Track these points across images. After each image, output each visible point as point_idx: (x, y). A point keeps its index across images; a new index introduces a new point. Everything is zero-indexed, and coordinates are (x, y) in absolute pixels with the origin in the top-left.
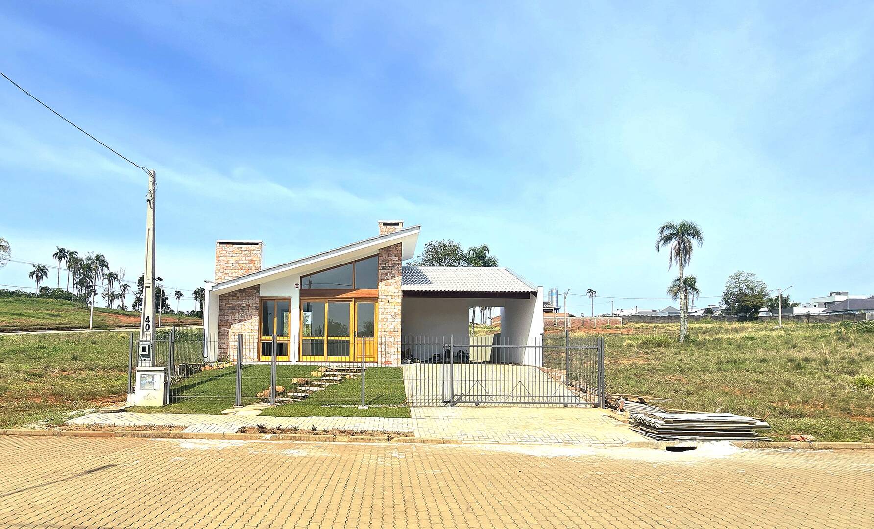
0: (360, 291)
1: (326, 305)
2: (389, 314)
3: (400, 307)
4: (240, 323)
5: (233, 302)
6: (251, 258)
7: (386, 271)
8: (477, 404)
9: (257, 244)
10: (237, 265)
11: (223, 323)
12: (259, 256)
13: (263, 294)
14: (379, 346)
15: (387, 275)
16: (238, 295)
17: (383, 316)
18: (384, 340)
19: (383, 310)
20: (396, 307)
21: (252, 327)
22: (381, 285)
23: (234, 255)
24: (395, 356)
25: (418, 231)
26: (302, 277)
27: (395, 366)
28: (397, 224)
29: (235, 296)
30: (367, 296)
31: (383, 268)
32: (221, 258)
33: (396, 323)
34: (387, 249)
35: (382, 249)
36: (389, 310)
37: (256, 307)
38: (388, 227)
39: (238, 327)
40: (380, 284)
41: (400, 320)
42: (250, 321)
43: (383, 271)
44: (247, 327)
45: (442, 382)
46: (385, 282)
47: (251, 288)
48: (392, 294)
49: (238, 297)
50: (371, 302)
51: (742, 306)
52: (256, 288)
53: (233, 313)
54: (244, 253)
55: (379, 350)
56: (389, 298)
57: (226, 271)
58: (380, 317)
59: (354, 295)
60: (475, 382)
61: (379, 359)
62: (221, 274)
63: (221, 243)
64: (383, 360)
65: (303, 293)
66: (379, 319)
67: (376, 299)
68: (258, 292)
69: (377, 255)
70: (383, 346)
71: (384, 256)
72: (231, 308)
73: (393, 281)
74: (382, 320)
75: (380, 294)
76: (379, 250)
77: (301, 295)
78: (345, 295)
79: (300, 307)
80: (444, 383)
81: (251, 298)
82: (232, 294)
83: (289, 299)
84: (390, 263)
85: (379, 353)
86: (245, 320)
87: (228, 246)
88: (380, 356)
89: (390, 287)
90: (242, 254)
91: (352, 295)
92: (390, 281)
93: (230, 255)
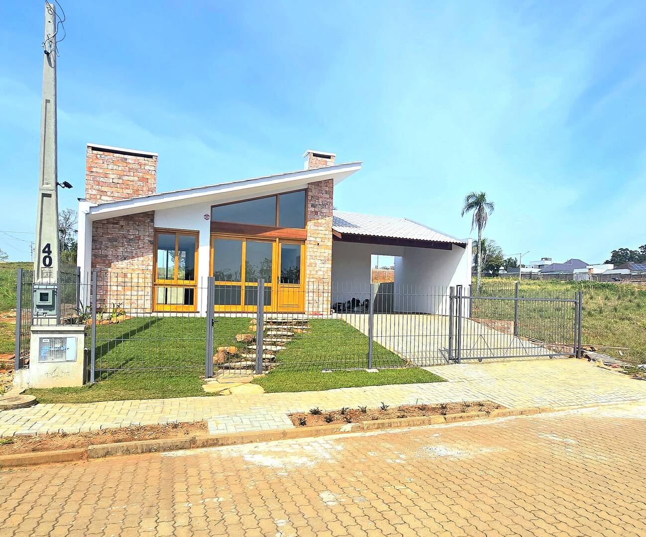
0: (285, 230)
1: (244, 244)
2: (318, 258)
3: (331, 251)
4: (126, 261)
5: (115, 232)
6: (141, 174)
7: (316, 209)
8: (480, 359)
9: (151, 157)
10: (120, 181)
11: (99, 260)
12: (153, 173)
13: (159, 224)
14: (307, 295)
15: (316, 213)
16: (122, 223)
17: (312, 261)
18: (311, 287)
19: (312, 254)
20: (326, 251)
21: (144, 266)
22: (310, 225)
23: (115, 167)
24: (325, 306)
25: (359, 167)
26: (212, 207)
27: (325, 317)
28: (329, 157)
29: (117, 223)
30: (294, 237)
31: (313, 206)
32: (94, 170)
33: (325, 269)
34: (317, 184)
35: (312, 183)
36: (318, 254)
37: (150, 241)
38: (319, 158)
39: (122, 266)
40: (309, 223)
41: (330, 266)
42: (141, 259)
43: (313, 209)
44: (136, 267)
45: (447, 338)
46: (315, 221)
47: (141, 215)
48: (322, 236)
49: (122, 226)
50: (297, 243)
51: (489, 265)
52: (149, 216)
53: (116, 247)
54: (131, 166)
55: (307, 298)
56: (319, 240)
57: (104, 189)
58: (308, 261)
59: (279, 234)
60: (479, 336)
61: (306, 309)
62: (94, 192)
63: (94, 149)
64: (311, 309)
65: (216, 228)
66: (308, 264)
67: (304, 241)
68: (152, 221)
69: (306, 190)
70: (311, 294)
71: (313, 192)
72: (110, 240)
73: (323, 221)
74: (311, 265)
75: (309, 234)
76: (309, 184)
77: (212, 230)
78: (268, 234)
79: (211, 245)
80: (450, 338)
81: (141, 228)
82: (114, 221)
83: (197, 233)
84: (320, 200)
85: (307, 302)
86: (133, 257)
87: (106, 153)
88: (306, 305)
89: (320, 228)
90: (127, 168)
91: (277, 234)
92: (320, 221)
93: (110, 167)
